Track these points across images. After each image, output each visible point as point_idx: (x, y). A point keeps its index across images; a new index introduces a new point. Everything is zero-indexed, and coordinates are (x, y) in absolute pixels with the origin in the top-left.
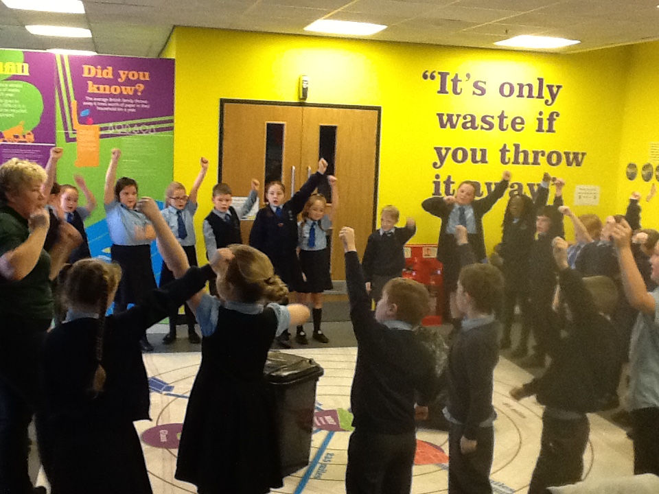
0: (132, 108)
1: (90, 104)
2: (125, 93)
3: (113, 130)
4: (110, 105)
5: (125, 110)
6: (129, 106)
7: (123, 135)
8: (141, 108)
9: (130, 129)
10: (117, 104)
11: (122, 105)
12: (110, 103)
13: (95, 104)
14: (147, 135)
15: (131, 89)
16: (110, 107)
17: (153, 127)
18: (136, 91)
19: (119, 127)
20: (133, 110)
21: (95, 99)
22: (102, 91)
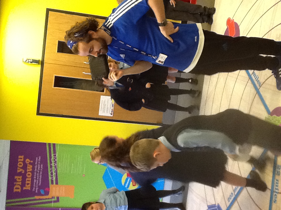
1: (37, 189)
2: (31, 170)
3: (54, 177)
5: (41, 170)
6: (39, 168)
7: (56, 172)
9: (53, 168)
10: (38, 174)
11: (38, 172)
12: (37, 178)
13: (37, 186)
14: (57, 159)
15: (29, 166)
16: (39, 178)
17: (52, 155)
18: (30, 163)
19: (52, 174)
20: (42, 165)
21: (34, 186)
22: (30, 182)
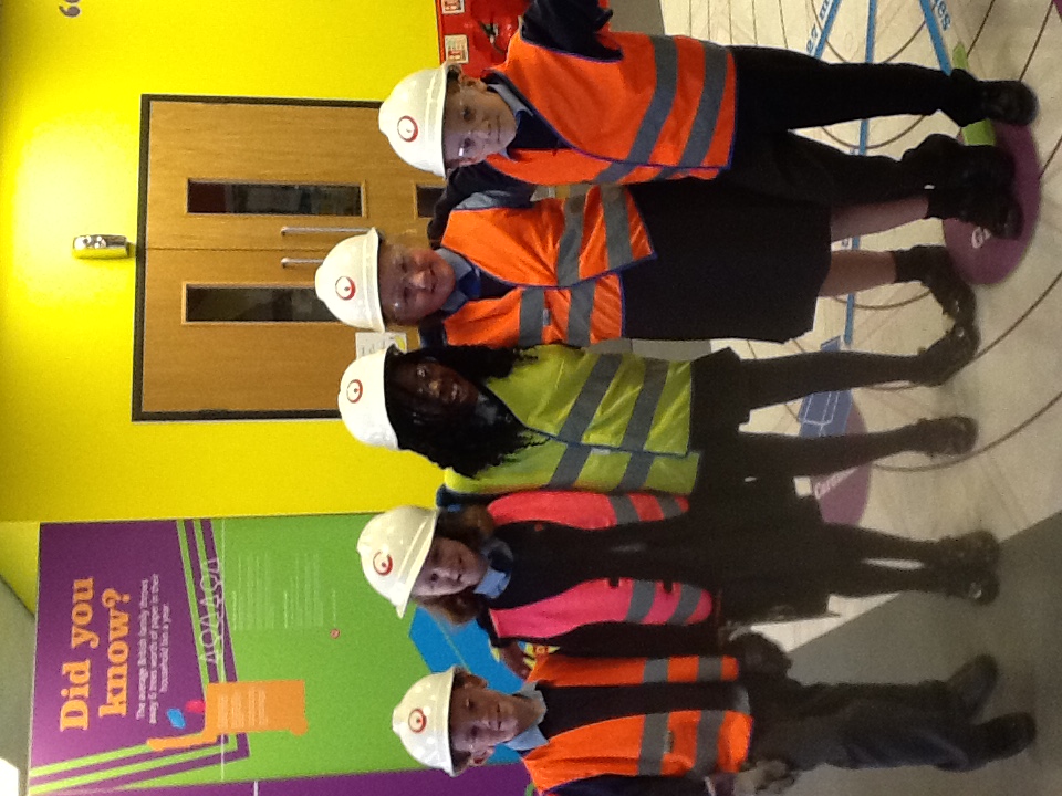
0: (160, 613)
1: (153, 707)
2: (124, 631)
3: (216, 651)
4: (154, 664)
5: (166, 627)
6: (155, 619)
7: (224, 629)
8: (160, 594)
9: (212, 615)
10: (153, 647)
11: (154, 635)
12: (149, 659)
13: (153, 696)
14: (223, 576)
15: (115, 617)
16: (159, 661)
17: (203, 564)
18: (120, 606)
19: (208, 638)
20: (166, 609)
21: (142, 697)
22: (123, 683)
